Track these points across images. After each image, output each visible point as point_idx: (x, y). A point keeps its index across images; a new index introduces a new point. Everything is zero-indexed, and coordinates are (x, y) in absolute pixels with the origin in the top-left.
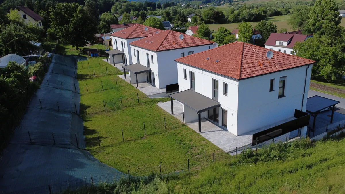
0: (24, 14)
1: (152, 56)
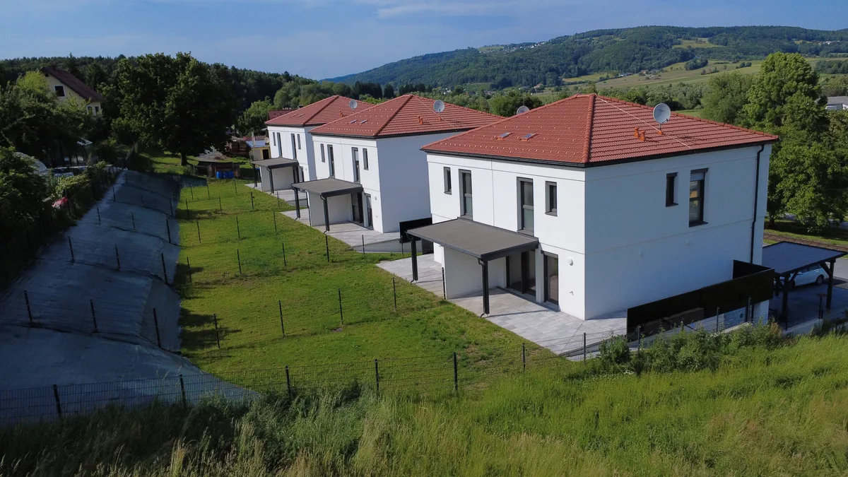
0: (59, 84)
1: (365, 151)
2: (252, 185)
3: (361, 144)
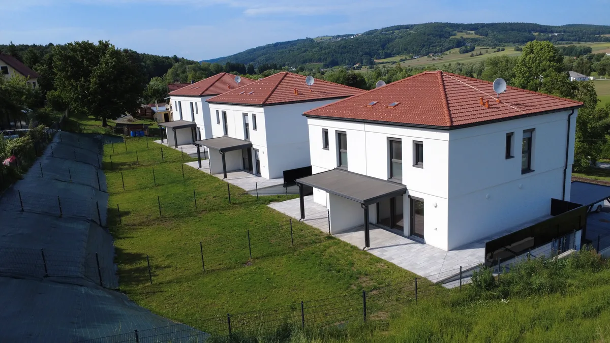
0: (4, 65)
1: (254, 117)
2: (159, 142)
3: (250, 110)
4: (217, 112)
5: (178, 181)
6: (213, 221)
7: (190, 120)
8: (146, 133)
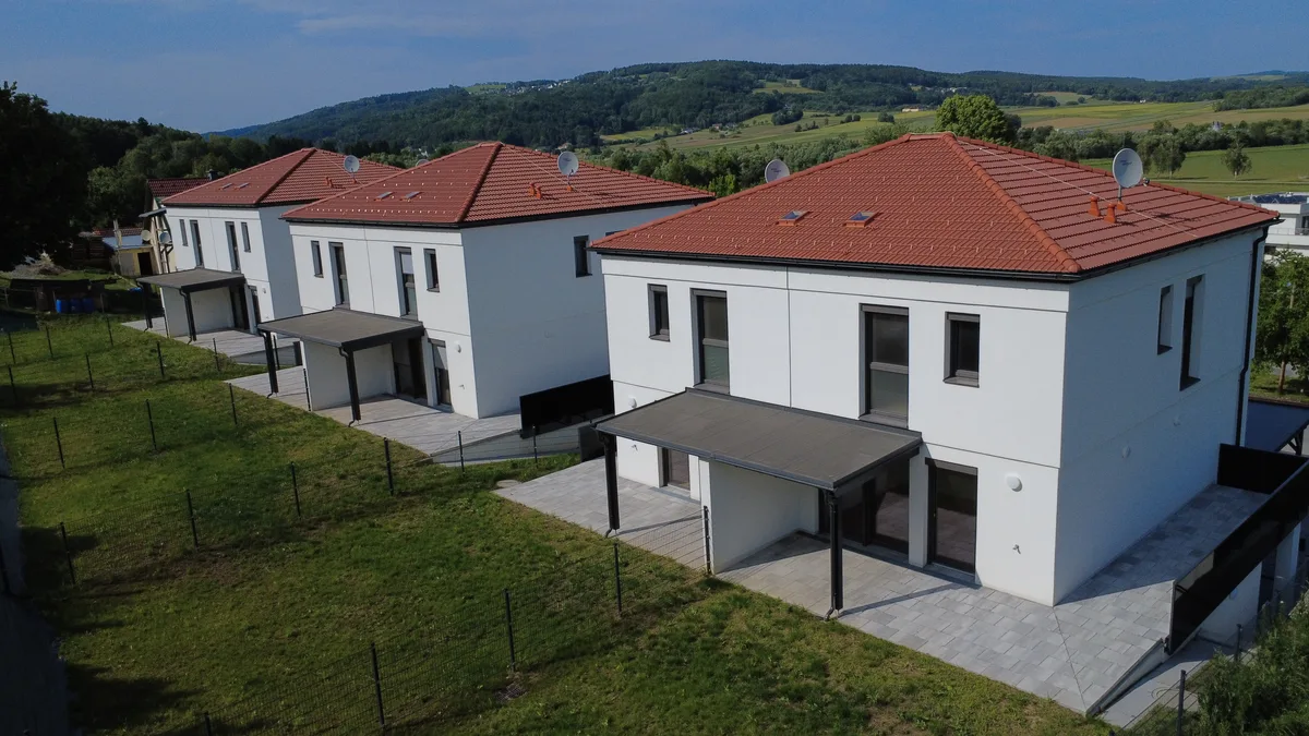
1: (431, 257)
2: (139, 325)
3: (419, 240)
4: (316, 246)
5: (220, 432)
6: (358, 552)
7: (226, 266)
8: (101, 302)
